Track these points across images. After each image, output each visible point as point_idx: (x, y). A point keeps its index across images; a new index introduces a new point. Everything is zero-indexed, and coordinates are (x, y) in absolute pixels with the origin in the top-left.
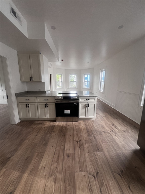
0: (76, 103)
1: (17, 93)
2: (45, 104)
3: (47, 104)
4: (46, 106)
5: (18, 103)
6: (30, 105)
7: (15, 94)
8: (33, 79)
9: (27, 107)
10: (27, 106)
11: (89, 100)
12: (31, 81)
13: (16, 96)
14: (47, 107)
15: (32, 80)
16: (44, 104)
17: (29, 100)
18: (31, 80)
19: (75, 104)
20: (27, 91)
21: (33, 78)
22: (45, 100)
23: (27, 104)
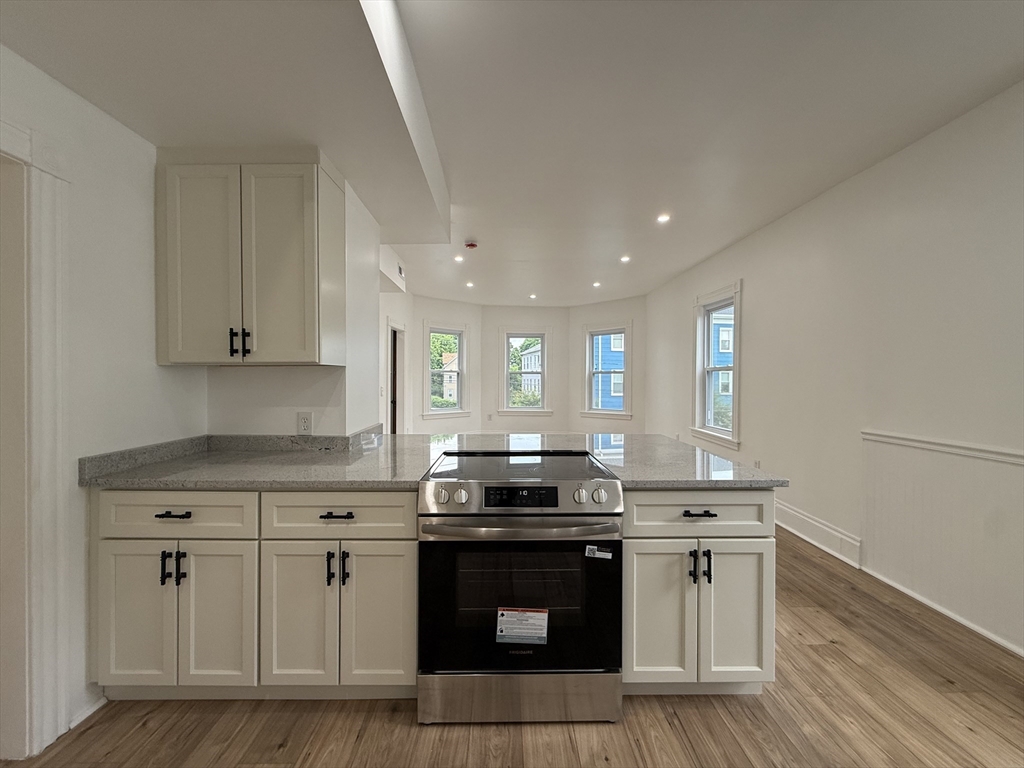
0: (602, 545)
1: (92, 459)
2: (330, 556)
3: (345, 556)
4: (338, 568)
5: (96, 541)
6: (190, 565)
7: (82, 462)
8: (253, 343)
9: (165, 576)
10: (173, 568)
11: (707, 514)
12: (238, 358)
13: (82, 482)
14: (345, 576)
15: (246, 352)
16: (324, 548)
17: (188, 515)
18: (233, 352)
19: (591, 551)
20: (209, 438)
21: (254, 335)
22: (330, 516)
23: (165, 556)
